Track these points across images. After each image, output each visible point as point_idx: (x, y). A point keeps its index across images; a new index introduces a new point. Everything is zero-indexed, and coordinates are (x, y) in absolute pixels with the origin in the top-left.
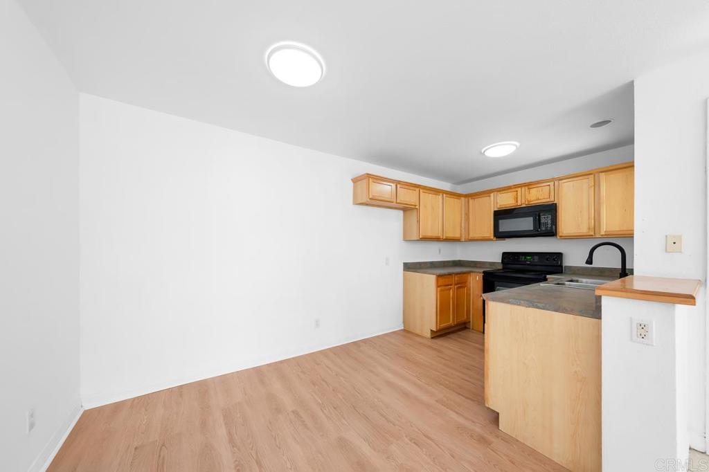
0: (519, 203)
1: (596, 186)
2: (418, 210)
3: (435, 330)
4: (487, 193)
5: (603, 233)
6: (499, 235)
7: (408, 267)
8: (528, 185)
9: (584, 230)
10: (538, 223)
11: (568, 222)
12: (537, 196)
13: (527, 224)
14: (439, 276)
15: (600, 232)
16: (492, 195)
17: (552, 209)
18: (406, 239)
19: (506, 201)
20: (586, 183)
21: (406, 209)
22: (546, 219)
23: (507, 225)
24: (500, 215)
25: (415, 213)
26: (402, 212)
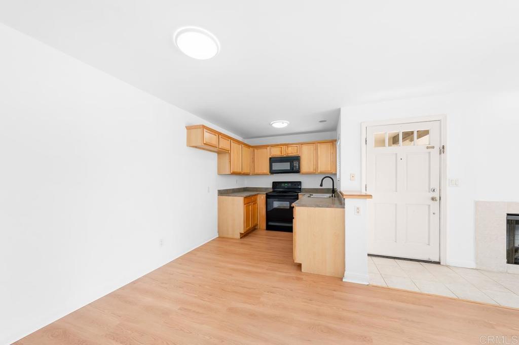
0: (283, 154)
1: (316, 149)
2: (230, 154)
3: (243, 232)
4: (266, 146)
5: (319, 172)
6: (272, 172)
7: (222, 193)
8: (287, 145)
9: (312, 170)
10: (292, 166)
11: (305, 166)
12: (291, 152)
13: (287, 166)
14: (245, 198)
15: (318, 171)
16: (268, 148)
17: (297, 159)
18: (220, 174)
19: (276, 153)
20: (312, 147)
21: (221, 152)
22: (296, 164)
23: (277, 166)
24: (272, 160)
25: (227, 156)
26: (216, 155)
